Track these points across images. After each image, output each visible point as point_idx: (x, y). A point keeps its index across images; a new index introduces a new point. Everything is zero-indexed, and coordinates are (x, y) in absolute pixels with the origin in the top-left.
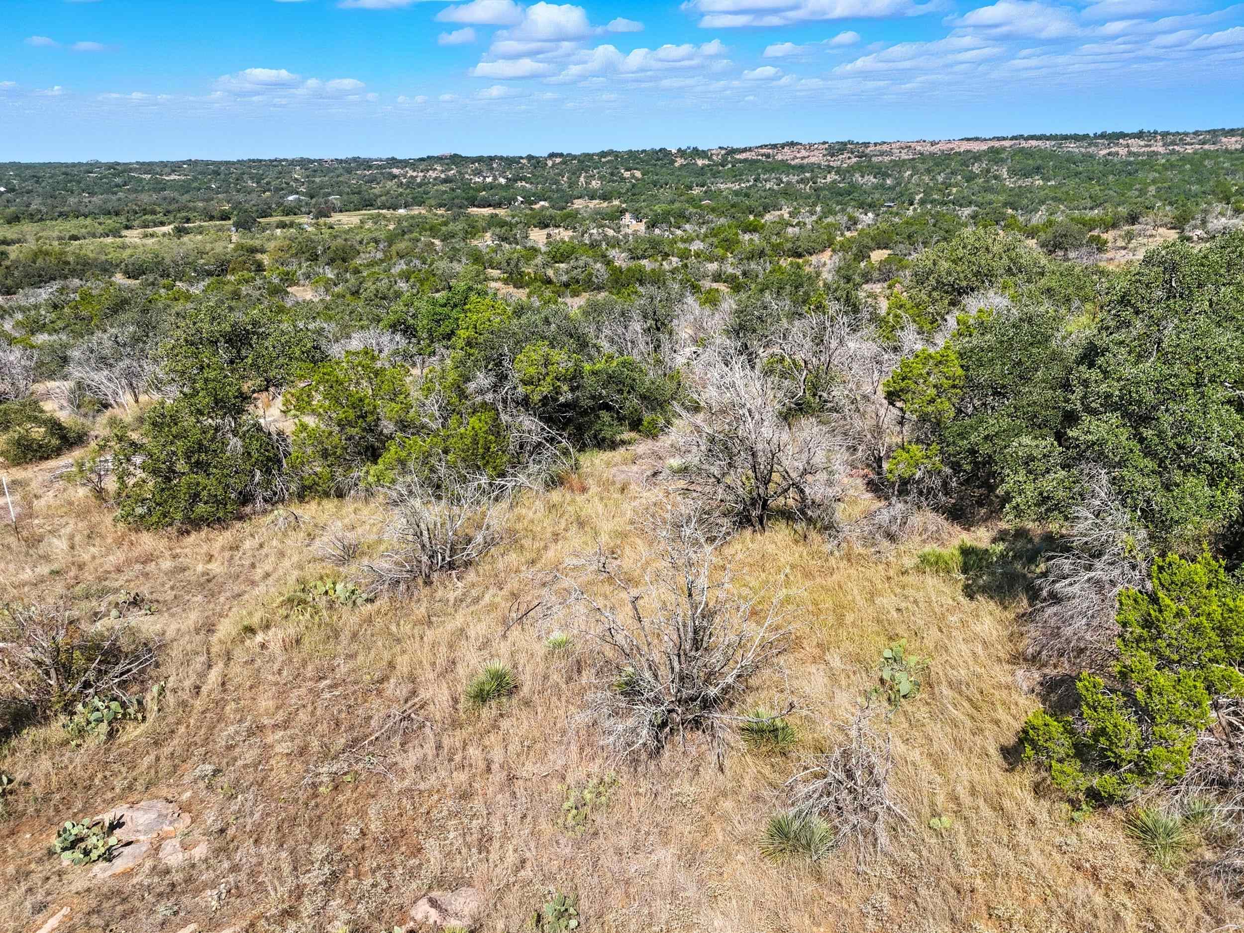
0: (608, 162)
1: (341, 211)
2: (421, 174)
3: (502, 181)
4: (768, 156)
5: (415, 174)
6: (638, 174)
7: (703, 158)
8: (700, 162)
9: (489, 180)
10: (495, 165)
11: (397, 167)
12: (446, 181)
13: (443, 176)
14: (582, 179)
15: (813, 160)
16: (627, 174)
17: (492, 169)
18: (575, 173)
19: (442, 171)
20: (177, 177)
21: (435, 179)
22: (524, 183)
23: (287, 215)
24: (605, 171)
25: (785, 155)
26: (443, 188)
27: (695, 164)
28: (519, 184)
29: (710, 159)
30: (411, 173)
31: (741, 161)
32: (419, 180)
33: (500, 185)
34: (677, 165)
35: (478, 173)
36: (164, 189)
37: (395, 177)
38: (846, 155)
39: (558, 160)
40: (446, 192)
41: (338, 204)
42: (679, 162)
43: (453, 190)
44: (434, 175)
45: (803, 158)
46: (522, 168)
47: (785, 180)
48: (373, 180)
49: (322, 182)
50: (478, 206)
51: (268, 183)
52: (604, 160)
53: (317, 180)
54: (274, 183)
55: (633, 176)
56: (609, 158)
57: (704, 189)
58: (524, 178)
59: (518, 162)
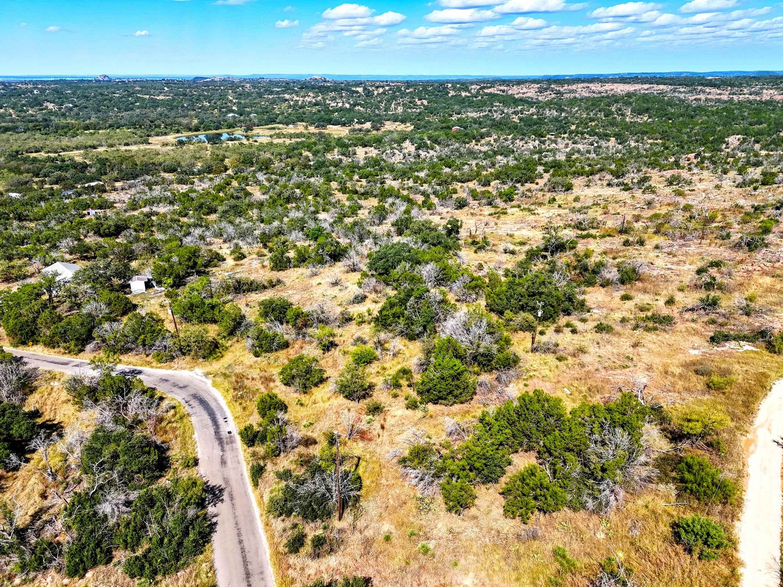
0: (410, 92)
1: (259, 126)
2: (302, 99)
3: (347, 106)
4: (503, 91)
5: (298, 99)
6: (425, 102)
7: (466, 91)
8: (464, 94)
9: (340, 105)
10: (344, 94)
11: (288, 94)
12: (316, 104)
13: (314, 101)
14: (393, 106)
15: (529, 95)
16: (419, 103)
17: (342, 97)
18: (389, 102)
19: (314, 97)
20: (164, 98)
21: (310, 102)
22: (359, 107)
23: (229, 128)
24: (407, 100)
25: (514, 91)
26: (314, 110)
27: (460, 95)
28: (357, 108)
29: (470, 92)
30: (296, 98)
31: (487, 94)
32: (300, 103)
33: (346, 108)
34: (450, 95)
35: (334, 99)
36: (158, 106)
37: (286, 100)
38: (549, 92)
39: (381, 90)
40: (315, 113)
41: (256, 121)
42: (452, 93)
43: (319, 111)
44: (309, 100)
45: (524, 93)
46: (359, 97)
47: (506, 111)
48: (274, 102)
49: (245, 103)
50: (333, 124)
51: (215, 103)
52: (407, 91)
53: (243, 102)
54: (218, 103)
55: (422, 104)
56: (411, 90)
57: (459, 116)
58: (359, 104)
59: (357, 92)
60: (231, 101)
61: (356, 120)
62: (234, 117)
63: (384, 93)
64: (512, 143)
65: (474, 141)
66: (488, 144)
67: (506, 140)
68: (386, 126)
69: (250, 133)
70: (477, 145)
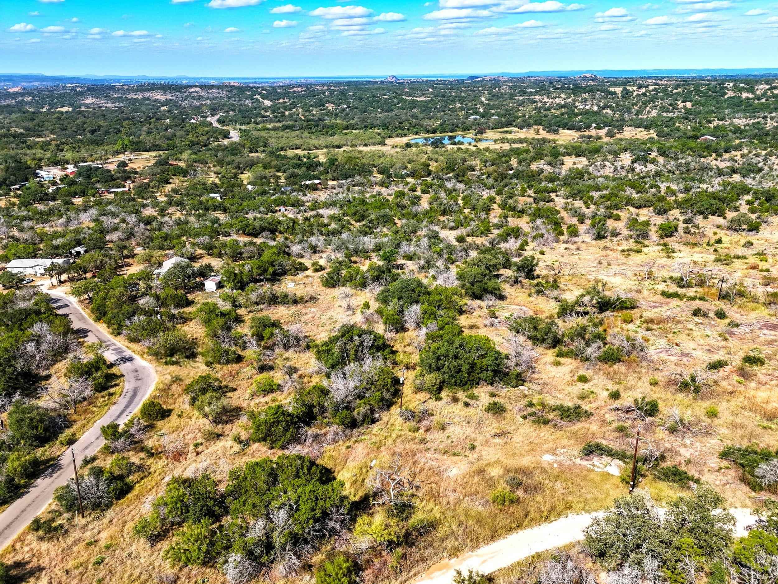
0: (676, 93)
1: (493, 129)
2: (551, 100)
3: (596, 108)
6: (689, 105)
7: (748, 92)
8: (744, 95)
9: (588, 107)
10: (597, 96)
11: (541, 95)
12: (562, 107)
13: (563, 103)
14: (648, 109)
16: (681, 105)
17: (594, 98)
18: (646, 104)
19: (564, 99)
20: (424, 99)
21: (557, 105)
22: (608, 111)
24: (668, 102)
26: (558, 113)
27: (739, 97)
28: (604, 111)
29: (753, 93)
30: (546, 100)
32: (548, 104)
33: (592, 111)
34: (725, 97)
35: (584, 101)
37: (535, 102)
39: (643, 90)
40: (557, 117)
41: (494, 123)
42: (730, 94)
43: (562, 114)
44: (558, 102)
46: (613, 98)
48: (522, 104)
49: (494, 105)
50: (569, 129)
51: (466, 105)
52: (675, 91)
53: (492, 103)
54: (469, 104)
55: (685, 106)
56: (679, 90)
57: (721, 122)
58: (610, 107)
59: (614, 93)
60: (482, 102)
61: (594, 125)
62: (475, 119)
63: (644, 94)
64: (764, 160)
65: (714, 155)
66: (733, 160)
67: (757, 155)
68: (625, 133)
69: (479, 136)
70: (716, 160)
